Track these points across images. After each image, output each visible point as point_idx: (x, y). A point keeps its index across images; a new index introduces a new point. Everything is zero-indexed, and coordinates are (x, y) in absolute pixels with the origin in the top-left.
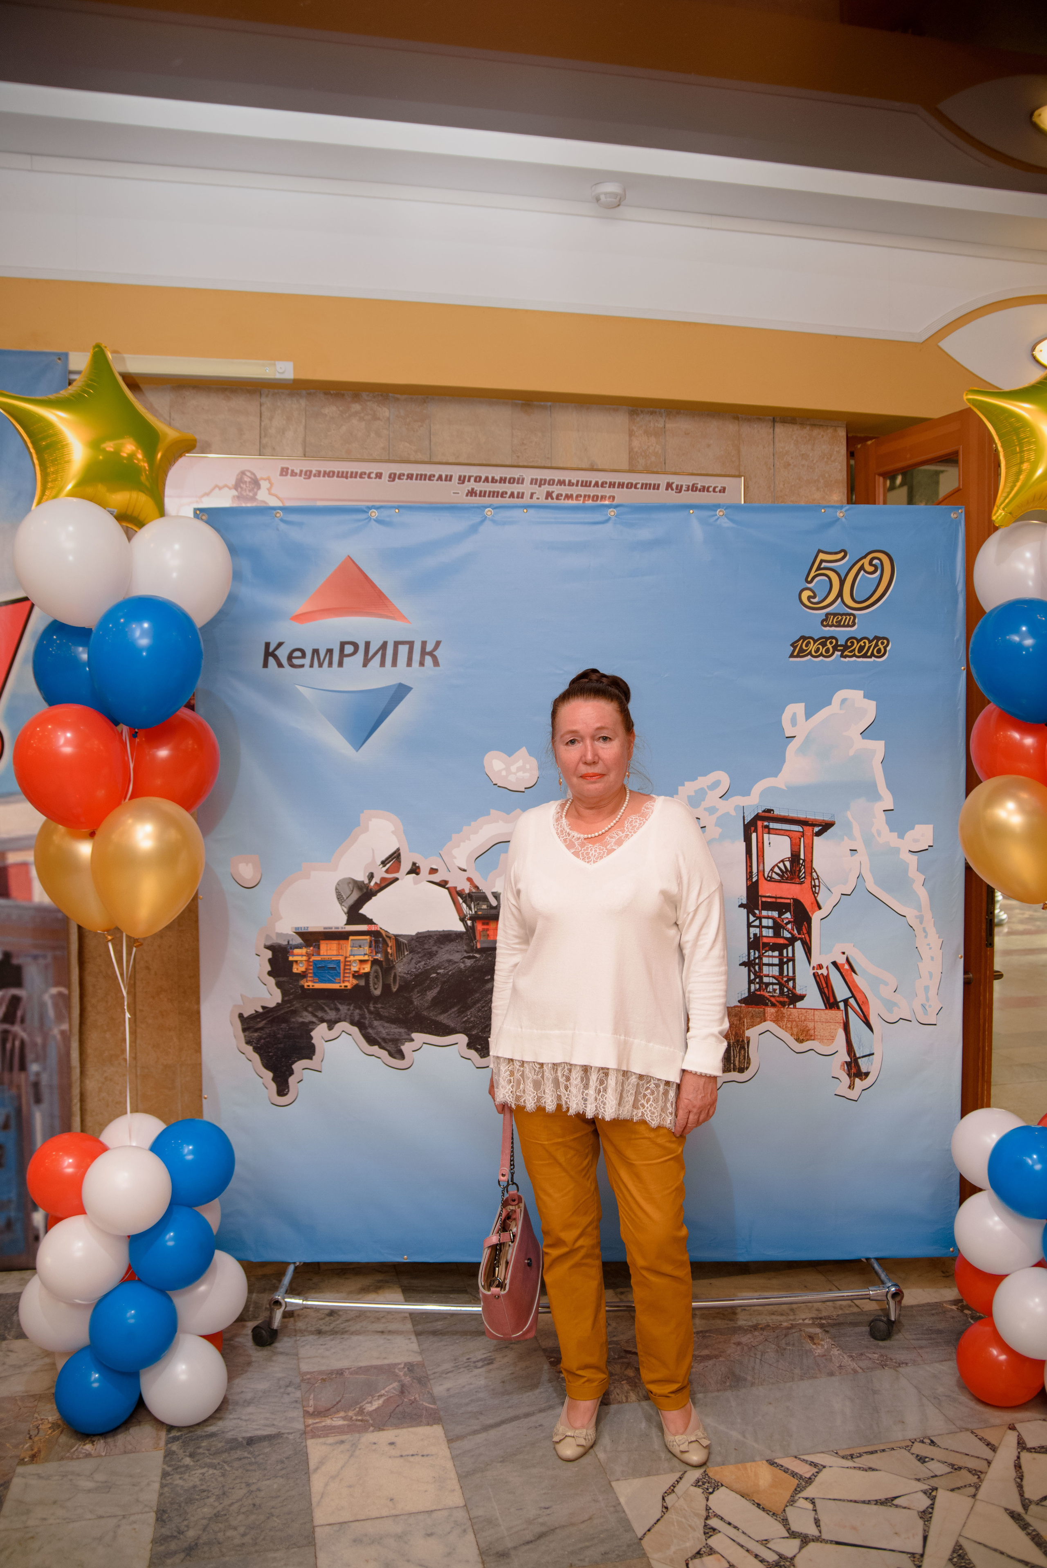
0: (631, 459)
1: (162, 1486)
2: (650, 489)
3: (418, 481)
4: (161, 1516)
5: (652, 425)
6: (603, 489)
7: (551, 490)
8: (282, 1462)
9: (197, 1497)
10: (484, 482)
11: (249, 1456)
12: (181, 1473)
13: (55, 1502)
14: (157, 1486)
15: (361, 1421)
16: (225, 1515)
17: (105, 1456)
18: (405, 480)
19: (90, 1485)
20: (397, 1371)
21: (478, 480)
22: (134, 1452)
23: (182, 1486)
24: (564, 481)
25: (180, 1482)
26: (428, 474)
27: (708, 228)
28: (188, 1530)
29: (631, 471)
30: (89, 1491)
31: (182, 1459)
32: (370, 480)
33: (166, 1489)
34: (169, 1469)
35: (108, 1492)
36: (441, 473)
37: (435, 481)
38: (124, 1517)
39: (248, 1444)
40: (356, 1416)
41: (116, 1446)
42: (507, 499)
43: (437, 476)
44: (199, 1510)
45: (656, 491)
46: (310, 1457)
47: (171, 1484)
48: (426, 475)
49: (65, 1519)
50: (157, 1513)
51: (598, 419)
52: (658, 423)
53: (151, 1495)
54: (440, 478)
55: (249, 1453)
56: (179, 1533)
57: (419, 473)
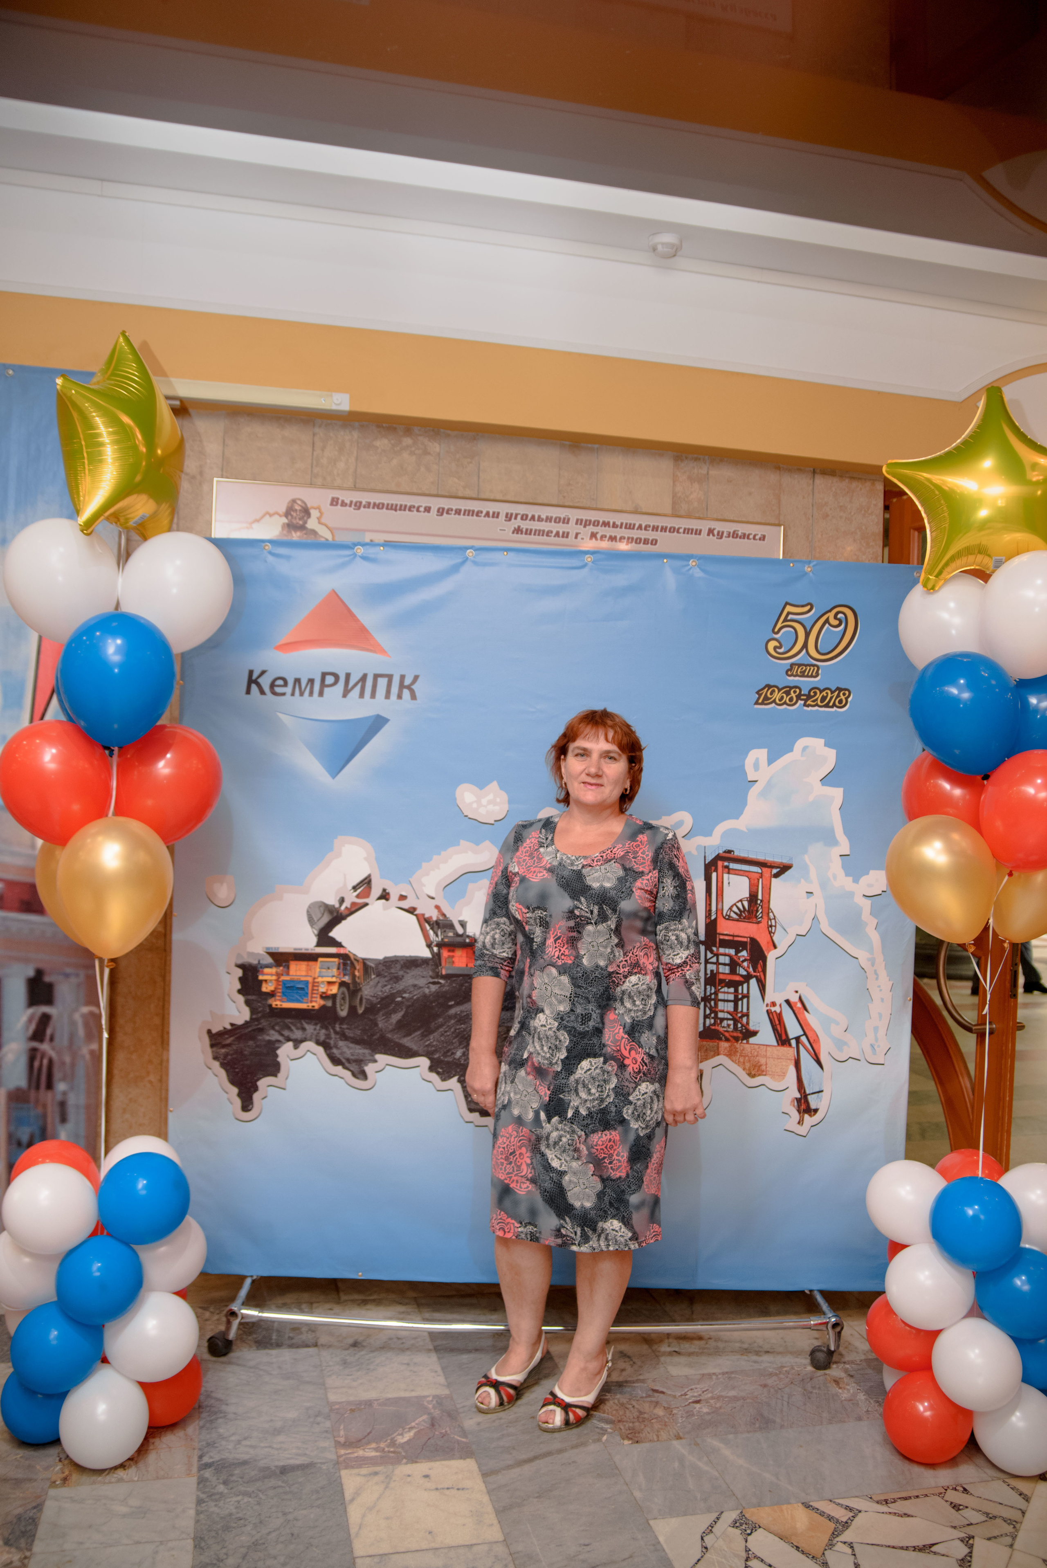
0: (675, 503)
1: (198, 1513)
2: (692, 533)
3: (466, 517)
4: (199, 1542)
5: (696, 471)
6: (646, 532)
7: (595, 531)
8: (317, 1492)
9: (235, 1525)
10: (530, 520)
11: (283, 1485)
12: (216, 1500)
13: (90, 1527)
14: (192, 1512)
15: (394, 1452)
16: (264, 1544)
17: (138, 1481)
18: (453, 515)
19: (124, 1509)
20: (426, 1404)
21: (524, 518)
22: (167, 1478)
23: (218, 1514)
24: (608, 523)
25: (216, 1510)
26: (476, 510)
27: (759, 282)
28: (227, 1558)
29: (675, 515)
30: (124, 1516)
31: (216, 1486)
32: (418, 513)
33: (202, 1516)
34: (203, 1496)
35: (143, 1518)
36: (488, 510)
37: (482, 518)
38: (161, 1543)
39: (282, 1473)
40: (388, 1447)
41: (147, 1471)
42: (552, 538)
43: (484, 513)
44: (237, 1538)
45: (698, 536)
46: (345, 1487)
47: (206, 1511)
48: (473, 511)
49: (101, 1544)
50: (194, 1539)
51: (643, 464)
52: (702, 469)
53: (187, 1521)
54: (487, 514)
55: (283, 1482)
56: (218, 1561)
57: (467, 508)
